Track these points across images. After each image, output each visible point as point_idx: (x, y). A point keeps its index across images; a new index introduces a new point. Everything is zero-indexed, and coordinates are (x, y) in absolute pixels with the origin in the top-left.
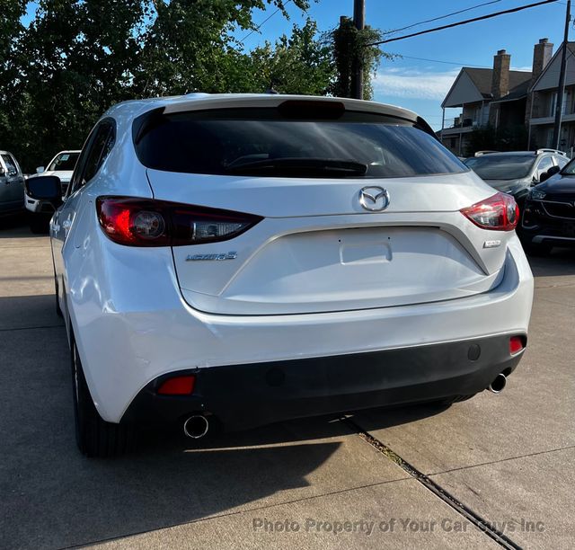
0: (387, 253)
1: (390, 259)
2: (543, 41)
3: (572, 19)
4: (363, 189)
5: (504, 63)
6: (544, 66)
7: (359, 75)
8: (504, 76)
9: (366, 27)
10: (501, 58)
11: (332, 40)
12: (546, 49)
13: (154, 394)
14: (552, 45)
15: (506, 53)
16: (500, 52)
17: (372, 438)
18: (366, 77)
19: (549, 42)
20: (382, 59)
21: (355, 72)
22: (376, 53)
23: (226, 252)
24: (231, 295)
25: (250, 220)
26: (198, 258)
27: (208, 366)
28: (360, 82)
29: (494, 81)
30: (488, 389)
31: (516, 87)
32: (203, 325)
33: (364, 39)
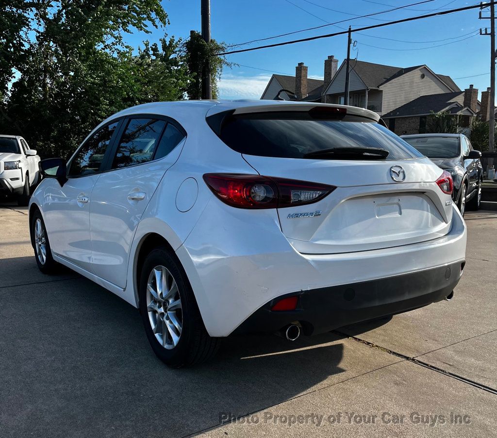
0: (399, 210)
1: (401, 214)
2: (331, 57)
3: (353, 42)
4: (392, 168)
5: (303, 72)
6: (332, 77)
7: (208, 79)
8: (304, 82)
9: (211, 40)
10: (301, 69)
11: (185, 49)
12: (333, 63)
13: (270, 311)
14: (337, 61)
15: (305, 65)
16: (301, 64)
17: (359, 340)
18: (213, 80)
19: (335, 58)
20: (224, 66)
21: (205, 76)
22: (221, 61)
23: (314, 211)
24: (316, 241)
25: (329, 189)
26: (297, 215)
27: (309, 289)
28: (208, 84)
29: (296, 86)
30: (445, 299)
31: (313, 91)
32: (307, 261)
33: (212, 50)
